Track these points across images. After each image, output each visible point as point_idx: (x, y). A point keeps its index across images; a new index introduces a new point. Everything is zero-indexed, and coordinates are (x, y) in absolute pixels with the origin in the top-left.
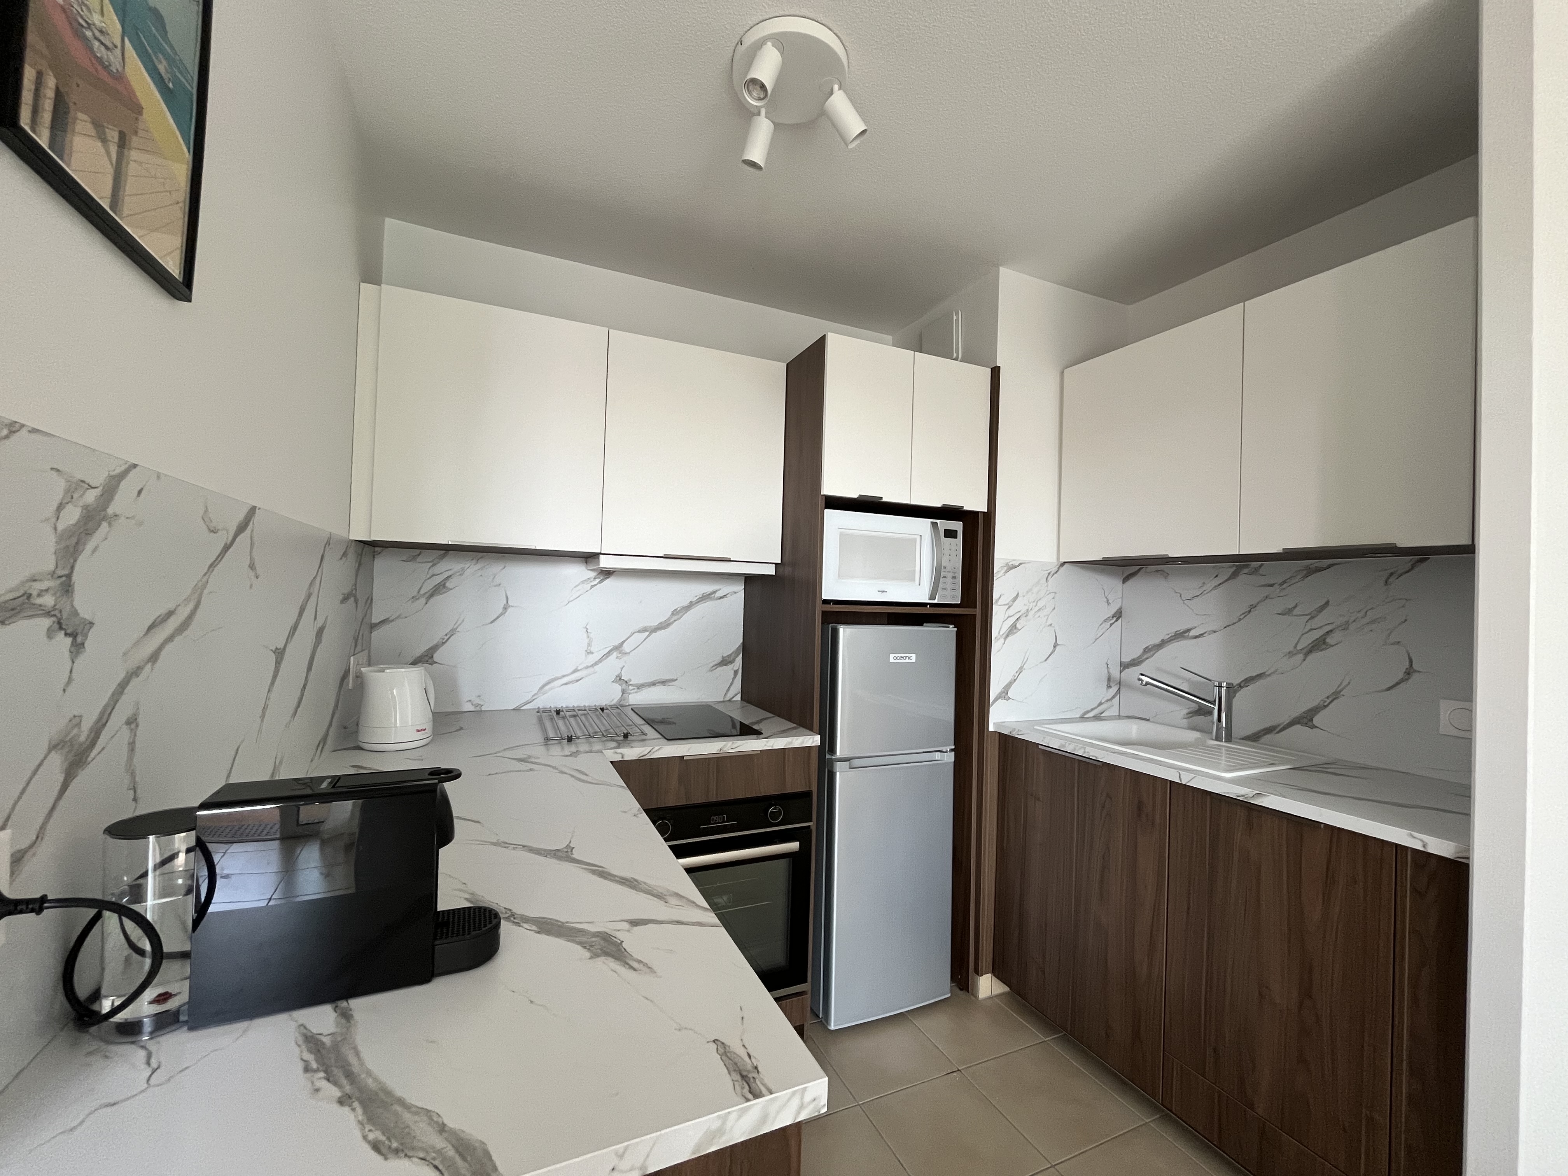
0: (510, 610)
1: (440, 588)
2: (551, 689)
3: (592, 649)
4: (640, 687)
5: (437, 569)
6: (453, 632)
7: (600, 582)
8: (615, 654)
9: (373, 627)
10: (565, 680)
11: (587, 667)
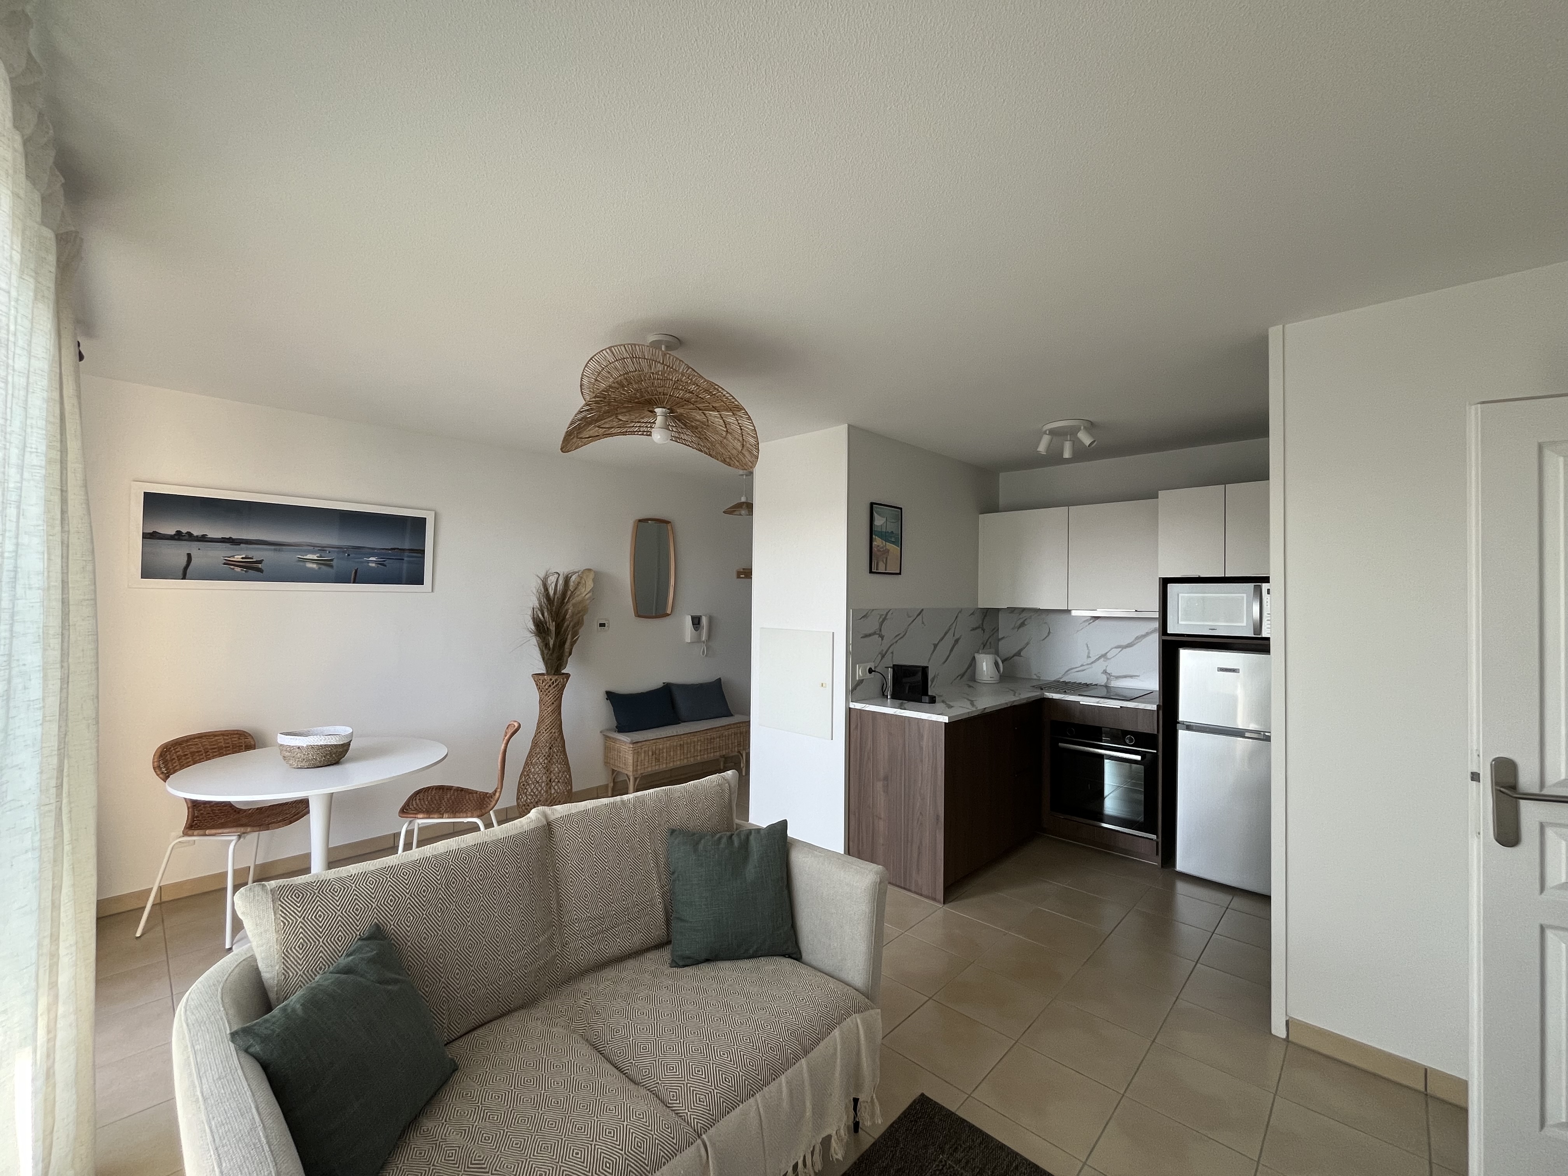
0: (1051, 634)
1: (1023, 624)
2: (1072, 673)
3: (1090, 655)
4: (1118, 677)
5: (1021, 616)
6: (1027, 644)
7: (1093, 622)
8: (1102, 659)
9: (999, 640)
10: (1077, 669)
11: (1088, 664)
